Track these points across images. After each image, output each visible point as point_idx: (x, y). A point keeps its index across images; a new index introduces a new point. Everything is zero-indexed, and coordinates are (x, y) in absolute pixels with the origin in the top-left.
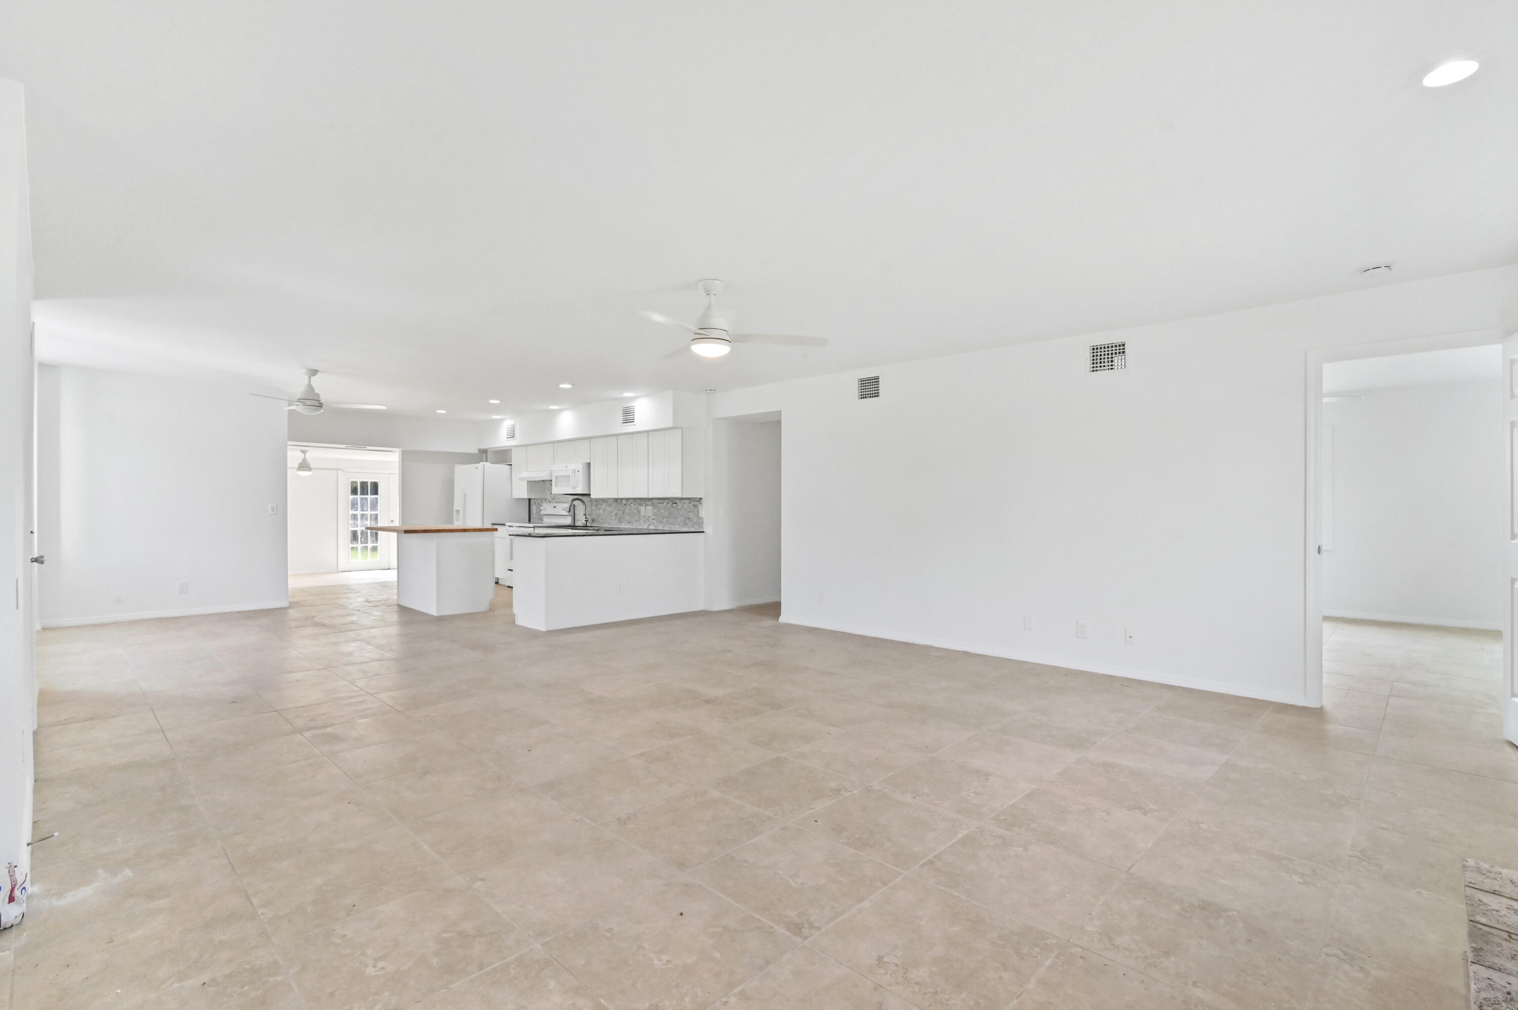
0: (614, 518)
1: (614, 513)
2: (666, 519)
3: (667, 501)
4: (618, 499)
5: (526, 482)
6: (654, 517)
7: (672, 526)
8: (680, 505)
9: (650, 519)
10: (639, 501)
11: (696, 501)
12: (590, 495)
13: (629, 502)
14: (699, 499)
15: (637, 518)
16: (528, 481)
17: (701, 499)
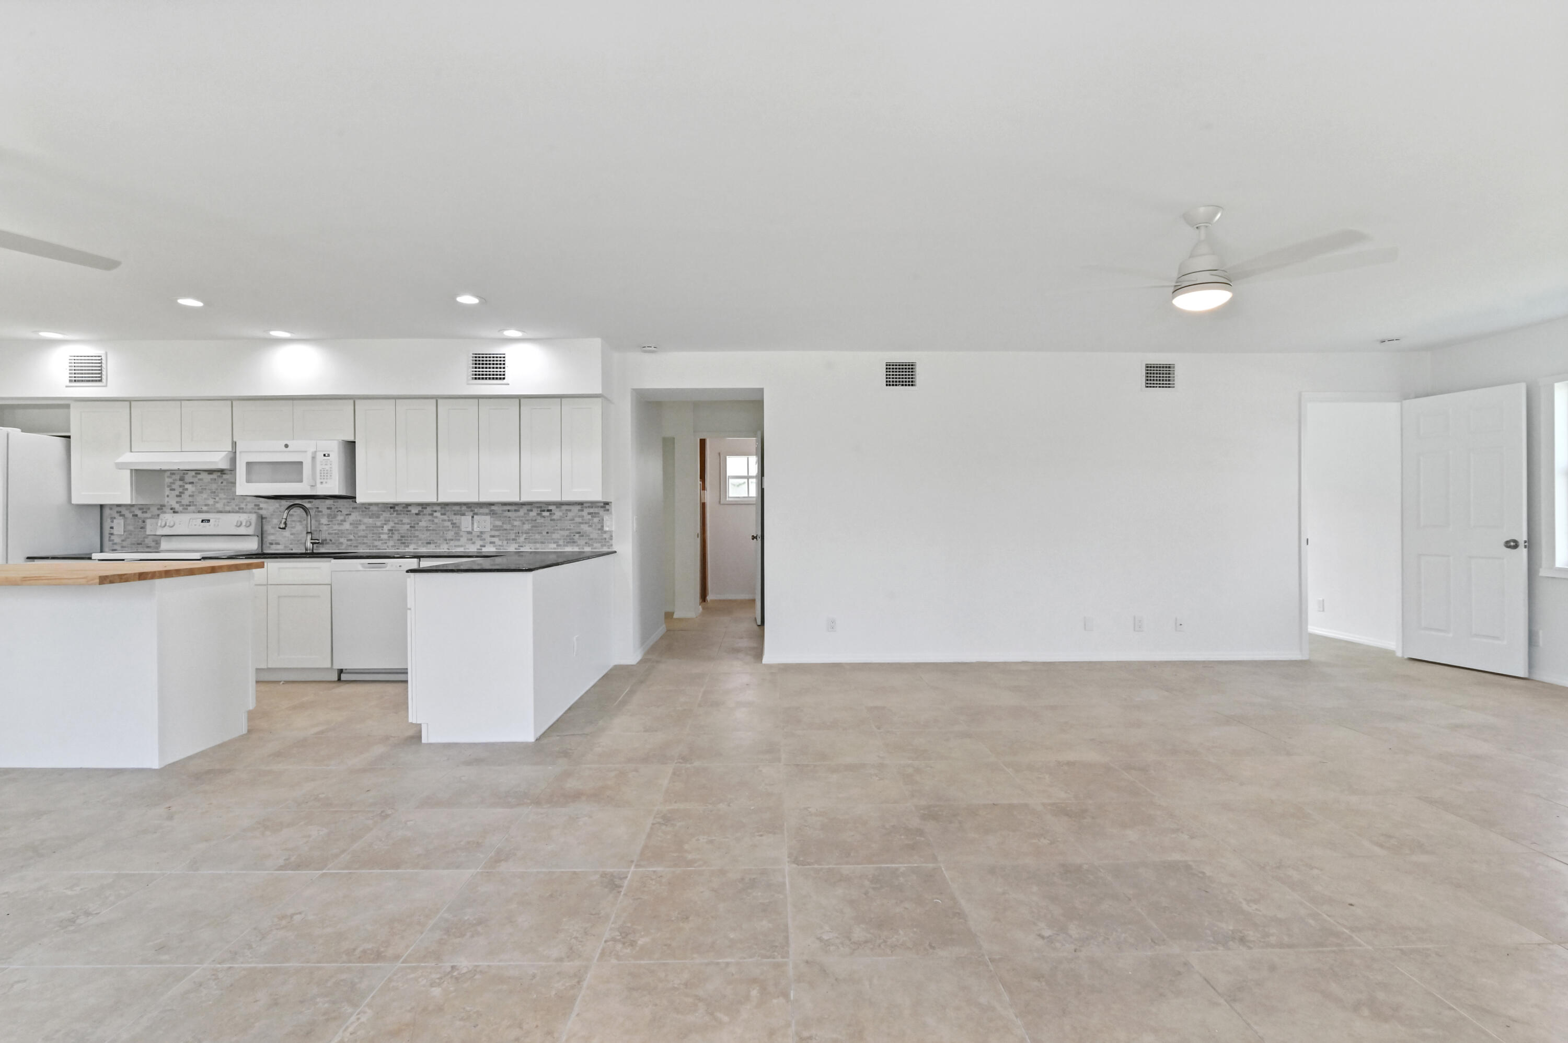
0: (384, 537)
1: (386, 528)
2: (524, 535)
3: (526, 508)
4: (397, 504)
5: (129, 472)
6: (493, 533)
7: (538, 545)
8: (558, 514)
9: (485, 536)
10: (457, 508)
11: (598, 507)
12: (355, 498)
13: (429, 510)
14: (602, 505)
15: (450, 535)
16: (131, 470)
17: (607, 504)
